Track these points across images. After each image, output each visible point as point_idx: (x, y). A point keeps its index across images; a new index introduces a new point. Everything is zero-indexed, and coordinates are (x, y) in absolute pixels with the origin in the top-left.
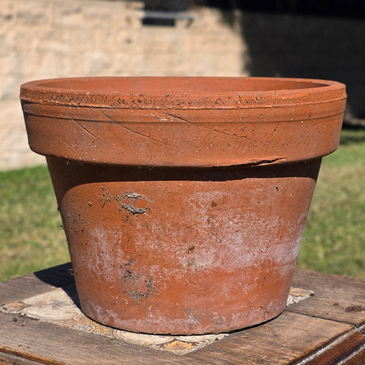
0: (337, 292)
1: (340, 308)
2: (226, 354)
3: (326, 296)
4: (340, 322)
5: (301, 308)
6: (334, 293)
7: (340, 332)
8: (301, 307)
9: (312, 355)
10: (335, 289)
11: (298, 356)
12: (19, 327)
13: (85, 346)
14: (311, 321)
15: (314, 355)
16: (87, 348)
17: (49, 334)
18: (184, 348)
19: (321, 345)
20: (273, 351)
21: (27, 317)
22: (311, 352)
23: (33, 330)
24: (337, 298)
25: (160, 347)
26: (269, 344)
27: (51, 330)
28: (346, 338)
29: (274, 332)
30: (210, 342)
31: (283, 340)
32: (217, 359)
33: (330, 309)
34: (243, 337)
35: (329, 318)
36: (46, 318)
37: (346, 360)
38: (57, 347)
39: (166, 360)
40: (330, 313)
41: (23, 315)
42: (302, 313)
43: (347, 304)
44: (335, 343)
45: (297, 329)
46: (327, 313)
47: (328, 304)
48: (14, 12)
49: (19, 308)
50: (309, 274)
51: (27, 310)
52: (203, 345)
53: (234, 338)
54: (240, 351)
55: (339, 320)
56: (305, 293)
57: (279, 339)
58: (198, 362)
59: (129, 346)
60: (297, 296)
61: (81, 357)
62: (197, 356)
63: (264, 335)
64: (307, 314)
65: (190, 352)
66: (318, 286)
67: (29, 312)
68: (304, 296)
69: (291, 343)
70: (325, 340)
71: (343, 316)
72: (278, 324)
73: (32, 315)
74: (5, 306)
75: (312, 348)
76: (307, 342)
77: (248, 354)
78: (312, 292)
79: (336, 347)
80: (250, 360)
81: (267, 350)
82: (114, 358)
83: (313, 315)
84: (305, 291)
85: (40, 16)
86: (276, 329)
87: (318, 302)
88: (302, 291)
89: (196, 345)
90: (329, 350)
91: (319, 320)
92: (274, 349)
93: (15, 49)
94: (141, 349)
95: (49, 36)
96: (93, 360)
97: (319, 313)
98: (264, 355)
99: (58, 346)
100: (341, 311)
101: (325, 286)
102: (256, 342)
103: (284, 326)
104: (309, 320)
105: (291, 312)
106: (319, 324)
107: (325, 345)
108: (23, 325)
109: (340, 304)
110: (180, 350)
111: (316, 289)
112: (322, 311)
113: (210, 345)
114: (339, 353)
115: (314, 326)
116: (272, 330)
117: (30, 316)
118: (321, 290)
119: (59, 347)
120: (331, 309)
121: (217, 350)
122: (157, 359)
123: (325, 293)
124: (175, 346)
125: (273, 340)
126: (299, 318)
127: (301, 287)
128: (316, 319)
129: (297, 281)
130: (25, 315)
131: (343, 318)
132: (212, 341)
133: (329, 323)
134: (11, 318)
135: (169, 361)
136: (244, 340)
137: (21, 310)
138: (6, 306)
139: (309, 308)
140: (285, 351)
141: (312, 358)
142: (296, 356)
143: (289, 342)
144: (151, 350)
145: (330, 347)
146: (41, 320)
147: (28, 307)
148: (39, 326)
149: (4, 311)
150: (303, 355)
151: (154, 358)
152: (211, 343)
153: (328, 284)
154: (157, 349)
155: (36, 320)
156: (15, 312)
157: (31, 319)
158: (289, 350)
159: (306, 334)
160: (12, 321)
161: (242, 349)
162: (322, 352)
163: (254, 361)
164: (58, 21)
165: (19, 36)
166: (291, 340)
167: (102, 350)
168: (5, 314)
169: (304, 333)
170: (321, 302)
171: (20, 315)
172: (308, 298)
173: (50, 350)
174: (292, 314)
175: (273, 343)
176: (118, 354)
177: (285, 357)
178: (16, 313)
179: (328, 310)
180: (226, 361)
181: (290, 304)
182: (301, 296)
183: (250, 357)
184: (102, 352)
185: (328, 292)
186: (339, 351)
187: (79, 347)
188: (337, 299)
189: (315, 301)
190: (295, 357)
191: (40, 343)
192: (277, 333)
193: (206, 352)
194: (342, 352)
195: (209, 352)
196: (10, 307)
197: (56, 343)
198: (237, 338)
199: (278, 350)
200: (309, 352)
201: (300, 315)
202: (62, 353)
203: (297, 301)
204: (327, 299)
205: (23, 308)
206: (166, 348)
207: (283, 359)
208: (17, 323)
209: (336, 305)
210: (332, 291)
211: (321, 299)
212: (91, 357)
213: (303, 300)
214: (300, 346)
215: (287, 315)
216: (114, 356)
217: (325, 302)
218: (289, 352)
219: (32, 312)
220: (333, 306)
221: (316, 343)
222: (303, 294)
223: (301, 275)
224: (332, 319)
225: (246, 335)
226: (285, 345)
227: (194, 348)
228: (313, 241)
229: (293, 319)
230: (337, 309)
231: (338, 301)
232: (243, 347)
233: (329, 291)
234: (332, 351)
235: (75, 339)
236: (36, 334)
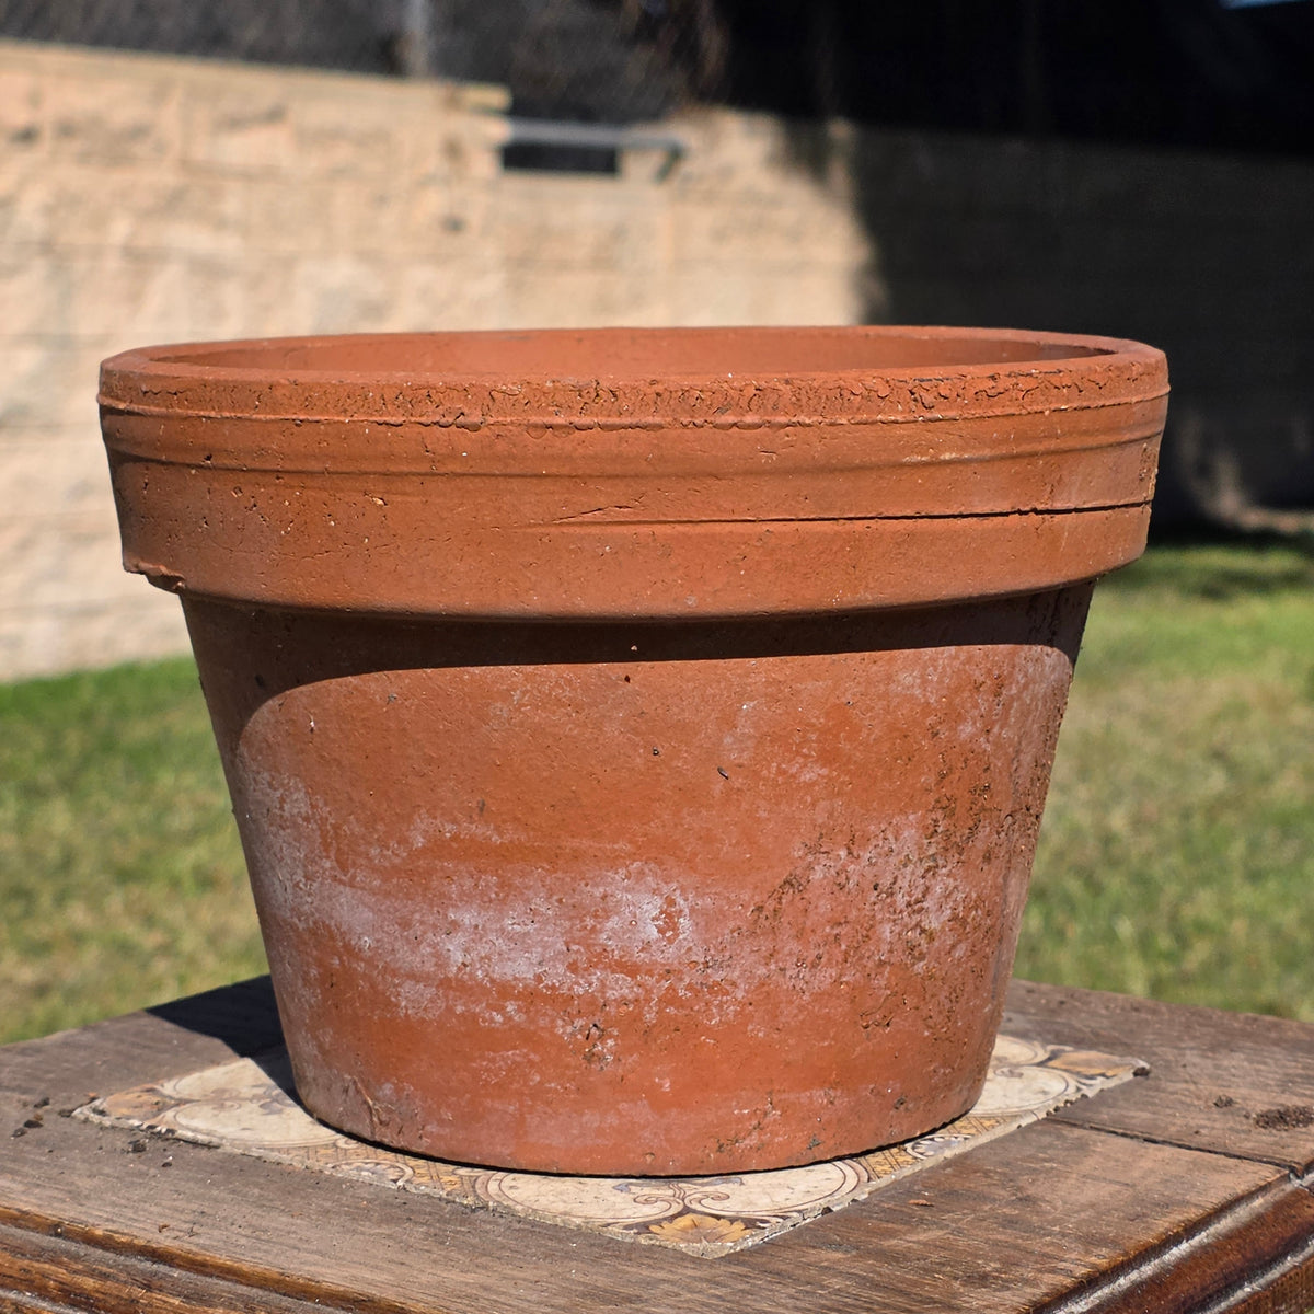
0: (1226, 1063)
1: (1239, 1116)
2: (861, 1257)
3: (1188, 1078)
4: (1239, 1157)
5: (1105, 1115)
6: (1217, 1067)
7: (1241, 1188)
8: (1104, 1110)
9: (1150, 1261)
10: (1217, 1056)
11: (1103, 1263)
12: (152, 1171)
13: (385, 1230)
14: (1142, 1156)
15: (1157, 1261)
16: (389, 1236)
17: (256, 1191)
18: (720, 1237)
19: (1180, 1229)
20: (1016, 1247)
21: (179, 1140)
22: (1146, 1250)
23: (202, 1180)
24: (1225, 1083)
25: (639, 1233)
26: (1004, 1227)
27: (261, 1181)
28: (1262, 1210)
29: (1020, 1189)
30: (804, 1219)
31: (1049, 1213)
32: (832, 1272)
33: (1203, 1119)
34: (917, 1205)
35: (1201, 1147)
36: (242, 1140)
37: (1262, 1281)
38: (289, 1233)
39: (661, 1275)
40: (1203, 1131)
41: (164, 1131)
42: (1112, 1129)
43: (1261, 1102)
44: (1225, 1224)
45: (1096, 1178)
46: (1195, 1130)
47: (1196, 1102)
48: (47, 115)
49: (146, 1109)
50: (1128, 1007)
51: (175, 1117)
52: (783, 1227)
53: (886, 1206)
54: (909, 1248)
55: (1238, 1154)
56: (1117, 1066)
57: (1038, 1212)
58: (770, 1282)
59: (531, 1232)
60: (1092, 1077)
61: (372, 1263)
62: (764, 1259)
63: (984, 1198)
64: (1128, 1132)
65: (738, 1249)
66: (1161, 1045)
67: (183, 1121)
68: (1114, 1076)
69: (1079, 1223)
70: (1193, 1214)
71: (1249, 1141)
72: (1032, 1162)
73: (194, 1131)
74: (97, 1103)
75: (1150, 1238)
76: (1132, 1220)
77: (934, 1257)
78: (1142, 1064)
79: (1230, 1237)
80: (944, 1274)
81: (996, 1243)
82: (485, 1268)
83: (1146, 1136)
84: (1116, 1058)
85: (138, 132)
86: (1024, 1180)
87: (1162, 1095)
88: (1108, 1060)
89: (759, 1227)
90: (1204, 1249)
91: (1168, 1151)
92: (1020, 1241)
93: (47, 247)
94: (575, 1240)
95: (171, 205)
96: (415, 1273)
97: (1166, 1128)
98: (988, 1260)
99: (293, 1228)
100: (1241, 1123)
101: (1183, 1045)
102: (962, 1219)
103: (1052, 1168)
104: (1137, 1151)
105: (1075, 1125)
106: (1168, 1164)
107: (1191, 1229)
108: (166, 1165)
109: (1236, 1103)
110: (705, 1242)
111: (1155, 1054)
112: (1176, 1124)
113: (807, 1227)
114: (1240, 1256)
115: (1152, 1171)
116: (1011, 1183)
117: (190, 1135)
118: (1171, 1058)
119: (294, 1232)
120: (1209, 1119)
121: (830, 1245)
122: (629, 1269)
123: (1184, 1066)
124: (690, 1231)
125: (1017, 1212)
126: (1100, 1144)
127: (1102, 1048)
128: (1159, 1150)
129: (1088, 1030)
130: (168, 1131)
131: (1250, 1145)
132: (812, 1215)
133: (1203, 1160)
134: (122, 1142)
135: (671, 1276)
136: (920, 1212)
137: (155, 1116)
138: (101, 1103)
139: (1132, 1113)
140: (1060, 1247)
141: (1148, 1269)
142: (1099, 1262)
143: (1073, 1220)
144: (609, 1243)
145: (1207, 1237)
146: (227, 1148)
147: (178, 1105)
148: (221, 1168)
149: (95, 1118)
150: (1121, 1259)
151: (620, 1267)
152: (808, 1220)
153: (1194, 1038)
154: (627, 1240)
155: (209, 1146)
156: (136, 1123)
157: (191, 1146)
158: (1073, 1246)
159: (1127, 1193)
160: (128, 1152)
161: (914, 1242)
162: (1184, 1253)
163: (956, 1278)
164: (201, 151)
165: (62, 204)
166: (1077, 1212)
167: (443, 1243)
168: (102, 1128)
169: (1119, 1192)
170: (1172, 1097)
171: (152, 1133)
172: (1128, 1084)
173: (268, 1241)
174: (1077, 1132)
175: (1016, 1223)
176: (498, 1254)
177: (1062, 1265)
178: (138, 1127)
179: (1197, 1120)
180: (864, 1278)
181: (1067, 1102)
182: (1103, 1075)
183: (943, 1265)
184: (442, 1247)
185: (1194, 1065)
186: (1238, 1251)
187: (363, 1233)
188: (1229, 1087)
189: (1151, 1093)
190: (1093, 1266)
191: (230, 1220)
192: (1030, 1193)
193: (794, 1249)
194: (1249, 1255)
195: (804, 1249)
196: (117, 1105)
197: (284, 1219)
198: (897, 1208)
199: (1036, 1245)
200: (1140, 1253)
201: (1103, 1136)
202: (306, 1251)
203: (1090, 1093)
204: (1192, 1087)
205: (160, 1108)
206: (659, 1237)
207: (1053, 1271)
208: (144, 1156)
209: (1225, 1104)
210: (1209, 1063)
211: (1171, 1087)
212: (407, 1262)
213: (1110, 1090)
214: (1111, 1232)
215: (1059, 1136)
216: (483, 1260)
217: (1185, 1096)
218: (1070, 1250)
219: (194, 1123)
220: (1214, 1109)
221: (1164, 1224)
222: (1109, 1068)
223: (1103, 1012)
224: (1211, 1148)
225: (925, 1198)
226: (1057, 1228)
227: (752, 1236)
228: (1110, 937)
229: (1082, 1147)
230: (1229, 1117)
231: (1231, 1093)
232: (918, 1233)
233: (1197, 1060)
234: (1216, 1251)
235: (348, 1206)
236: (215, 1193)
